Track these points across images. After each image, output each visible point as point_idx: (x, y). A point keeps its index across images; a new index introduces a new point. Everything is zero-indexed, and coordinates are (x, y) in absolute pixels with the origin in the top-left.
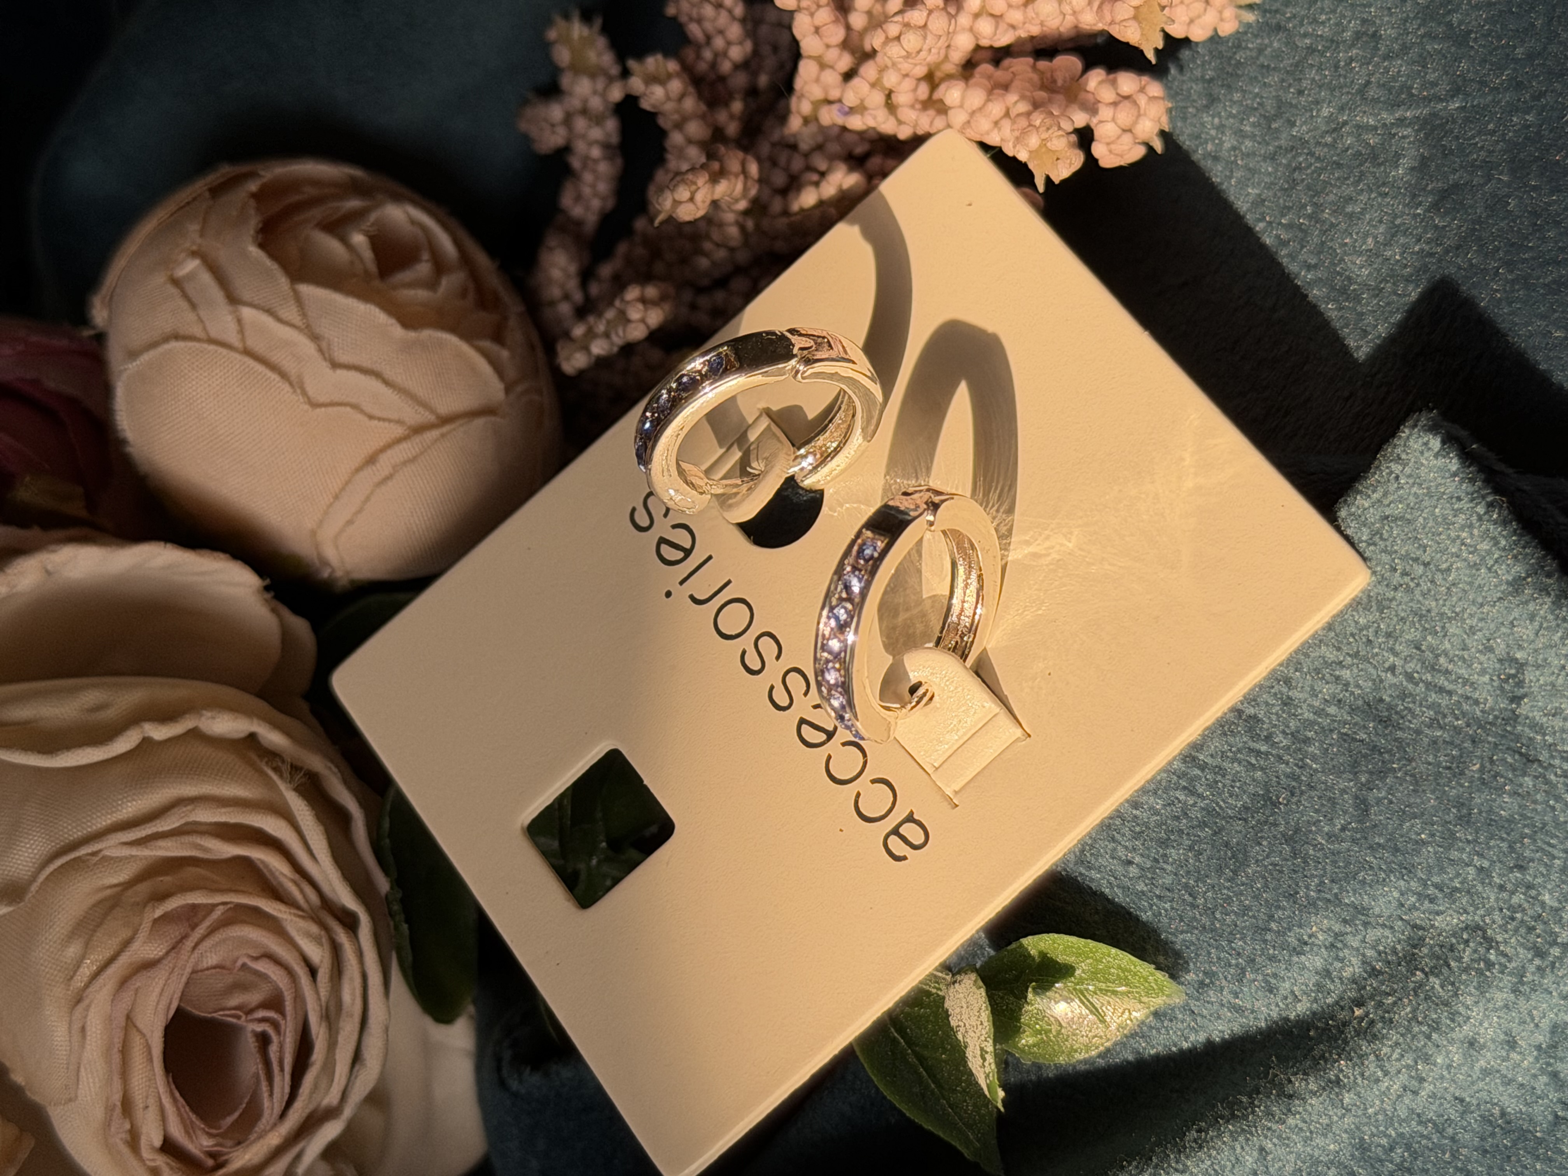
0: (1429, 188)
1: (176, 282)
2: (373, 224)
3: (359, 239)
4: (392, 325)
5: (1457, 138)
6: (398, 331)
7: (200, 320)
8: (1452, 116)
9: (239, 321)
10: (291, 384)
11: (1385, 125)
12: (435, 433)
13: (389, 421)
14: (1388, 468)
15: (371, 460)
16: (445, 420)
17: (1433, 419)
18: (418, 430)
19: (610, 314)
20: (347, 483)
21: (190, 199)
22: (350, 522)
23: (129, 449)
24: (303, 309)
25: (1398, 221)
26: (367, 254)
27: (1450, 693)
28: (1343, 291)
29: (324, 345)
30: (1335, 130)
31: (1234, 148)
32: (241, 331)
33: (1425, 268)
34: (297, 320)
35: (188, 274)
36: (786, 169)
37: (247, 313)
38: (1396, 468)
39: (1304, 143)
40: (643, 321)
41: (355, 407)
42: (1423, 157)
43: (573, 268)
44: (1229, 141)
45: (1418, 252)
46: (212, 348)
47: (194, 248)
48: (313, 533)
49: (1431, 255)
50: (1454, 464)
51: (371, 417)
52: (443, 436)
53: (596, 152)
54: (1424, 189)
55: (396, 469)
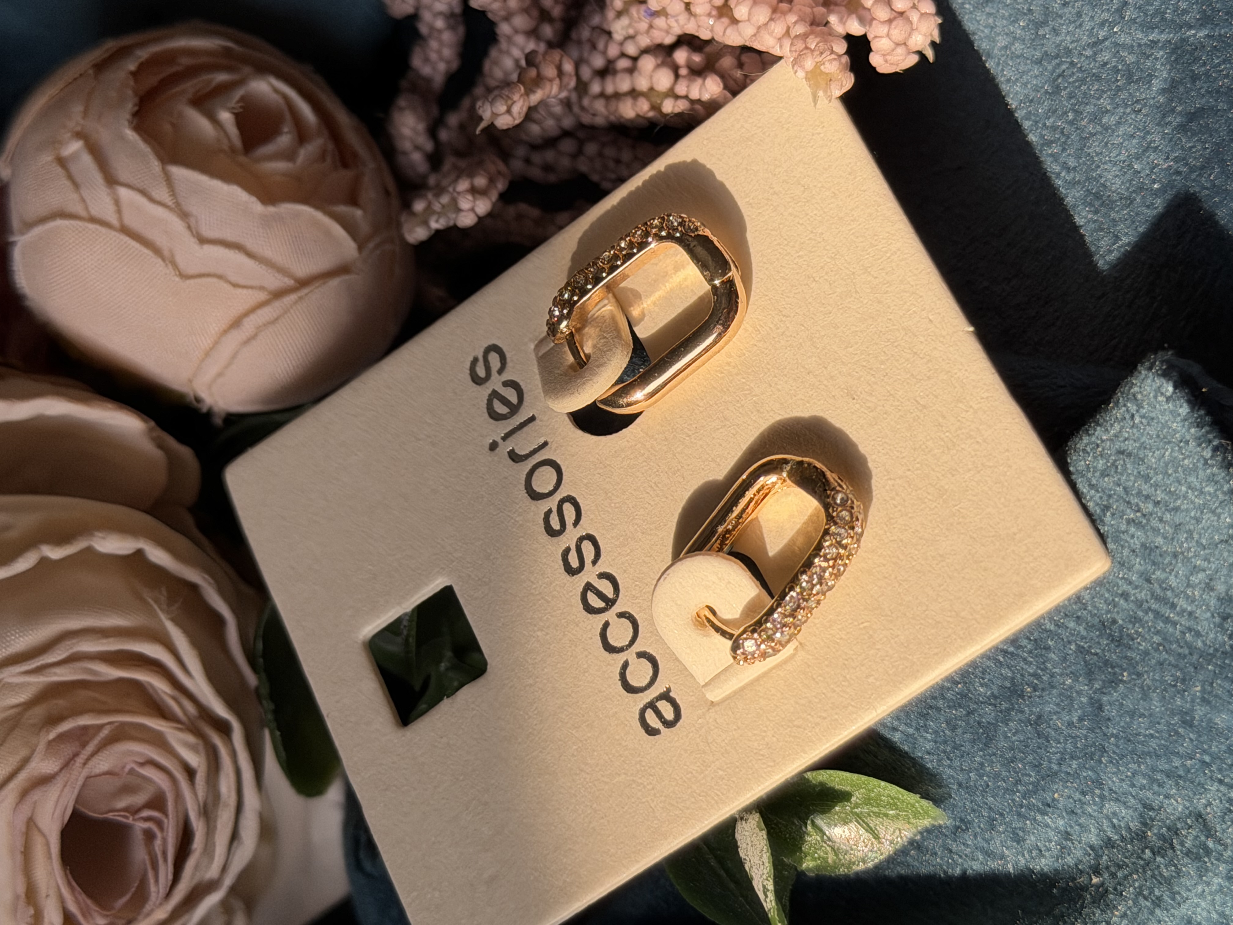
0: (1179, 109)
1: (62, 162)
2: (238, 102)
3: (226, 116)
4: (253, 203)
5: (1205, 64)
6: (257, 207)
7: (83, 200)
8: (1201, 43)
9: (117, 202)
10: (164, 260)
11: (1140, 45)
12: (293, 297)
13: (251, 287)
14: (1125, 405)
15: (236, 323)
16: (303, 283)
17: (1167, 361)
18: (278, 294)
19: (445, 199)
20: (216, 343)
21: (77, 75)
22: (220, 375)
23: (28, 303)
24: (173, 191)
25: (1149, 138)
26: (233, 131)
27: (1175, 624)
28: (1097, 196)
29: (192, 221)
30: (1095, 44)
31: (1006, 47)
32: (119, 211)
33: (1171, 184)
34: (168, 200)
35: (72, 154)
36: (604, 53)
37: (123, 192)
38: (1132, 407)
39: (1068, 52)
40: (472, 210)
41: (220, 277)
42: (1173, 80)
43: (421, 127)
44: (1002, 41)
45: (1166, 169)
46: (91, 226)
47: (79, 128)
48: (190, 381)
49: (1178, 173)
50: (1184, 410)
51: (235, 285)
52: (301, 298)
53: (440, 23)
54: (1173, 110)
55: (259, 329)
